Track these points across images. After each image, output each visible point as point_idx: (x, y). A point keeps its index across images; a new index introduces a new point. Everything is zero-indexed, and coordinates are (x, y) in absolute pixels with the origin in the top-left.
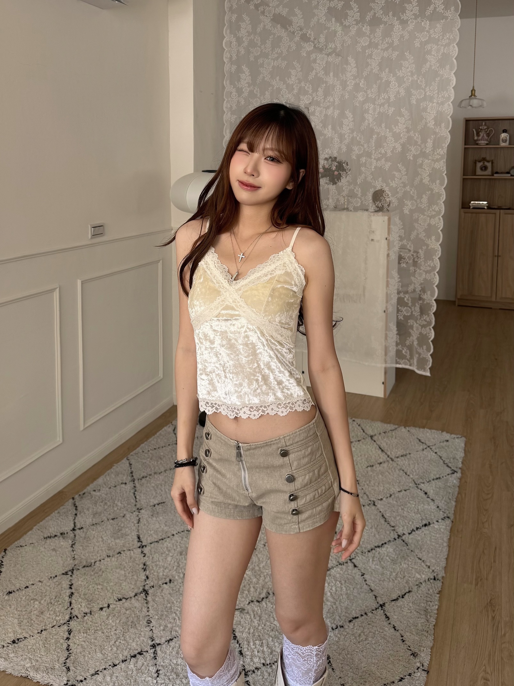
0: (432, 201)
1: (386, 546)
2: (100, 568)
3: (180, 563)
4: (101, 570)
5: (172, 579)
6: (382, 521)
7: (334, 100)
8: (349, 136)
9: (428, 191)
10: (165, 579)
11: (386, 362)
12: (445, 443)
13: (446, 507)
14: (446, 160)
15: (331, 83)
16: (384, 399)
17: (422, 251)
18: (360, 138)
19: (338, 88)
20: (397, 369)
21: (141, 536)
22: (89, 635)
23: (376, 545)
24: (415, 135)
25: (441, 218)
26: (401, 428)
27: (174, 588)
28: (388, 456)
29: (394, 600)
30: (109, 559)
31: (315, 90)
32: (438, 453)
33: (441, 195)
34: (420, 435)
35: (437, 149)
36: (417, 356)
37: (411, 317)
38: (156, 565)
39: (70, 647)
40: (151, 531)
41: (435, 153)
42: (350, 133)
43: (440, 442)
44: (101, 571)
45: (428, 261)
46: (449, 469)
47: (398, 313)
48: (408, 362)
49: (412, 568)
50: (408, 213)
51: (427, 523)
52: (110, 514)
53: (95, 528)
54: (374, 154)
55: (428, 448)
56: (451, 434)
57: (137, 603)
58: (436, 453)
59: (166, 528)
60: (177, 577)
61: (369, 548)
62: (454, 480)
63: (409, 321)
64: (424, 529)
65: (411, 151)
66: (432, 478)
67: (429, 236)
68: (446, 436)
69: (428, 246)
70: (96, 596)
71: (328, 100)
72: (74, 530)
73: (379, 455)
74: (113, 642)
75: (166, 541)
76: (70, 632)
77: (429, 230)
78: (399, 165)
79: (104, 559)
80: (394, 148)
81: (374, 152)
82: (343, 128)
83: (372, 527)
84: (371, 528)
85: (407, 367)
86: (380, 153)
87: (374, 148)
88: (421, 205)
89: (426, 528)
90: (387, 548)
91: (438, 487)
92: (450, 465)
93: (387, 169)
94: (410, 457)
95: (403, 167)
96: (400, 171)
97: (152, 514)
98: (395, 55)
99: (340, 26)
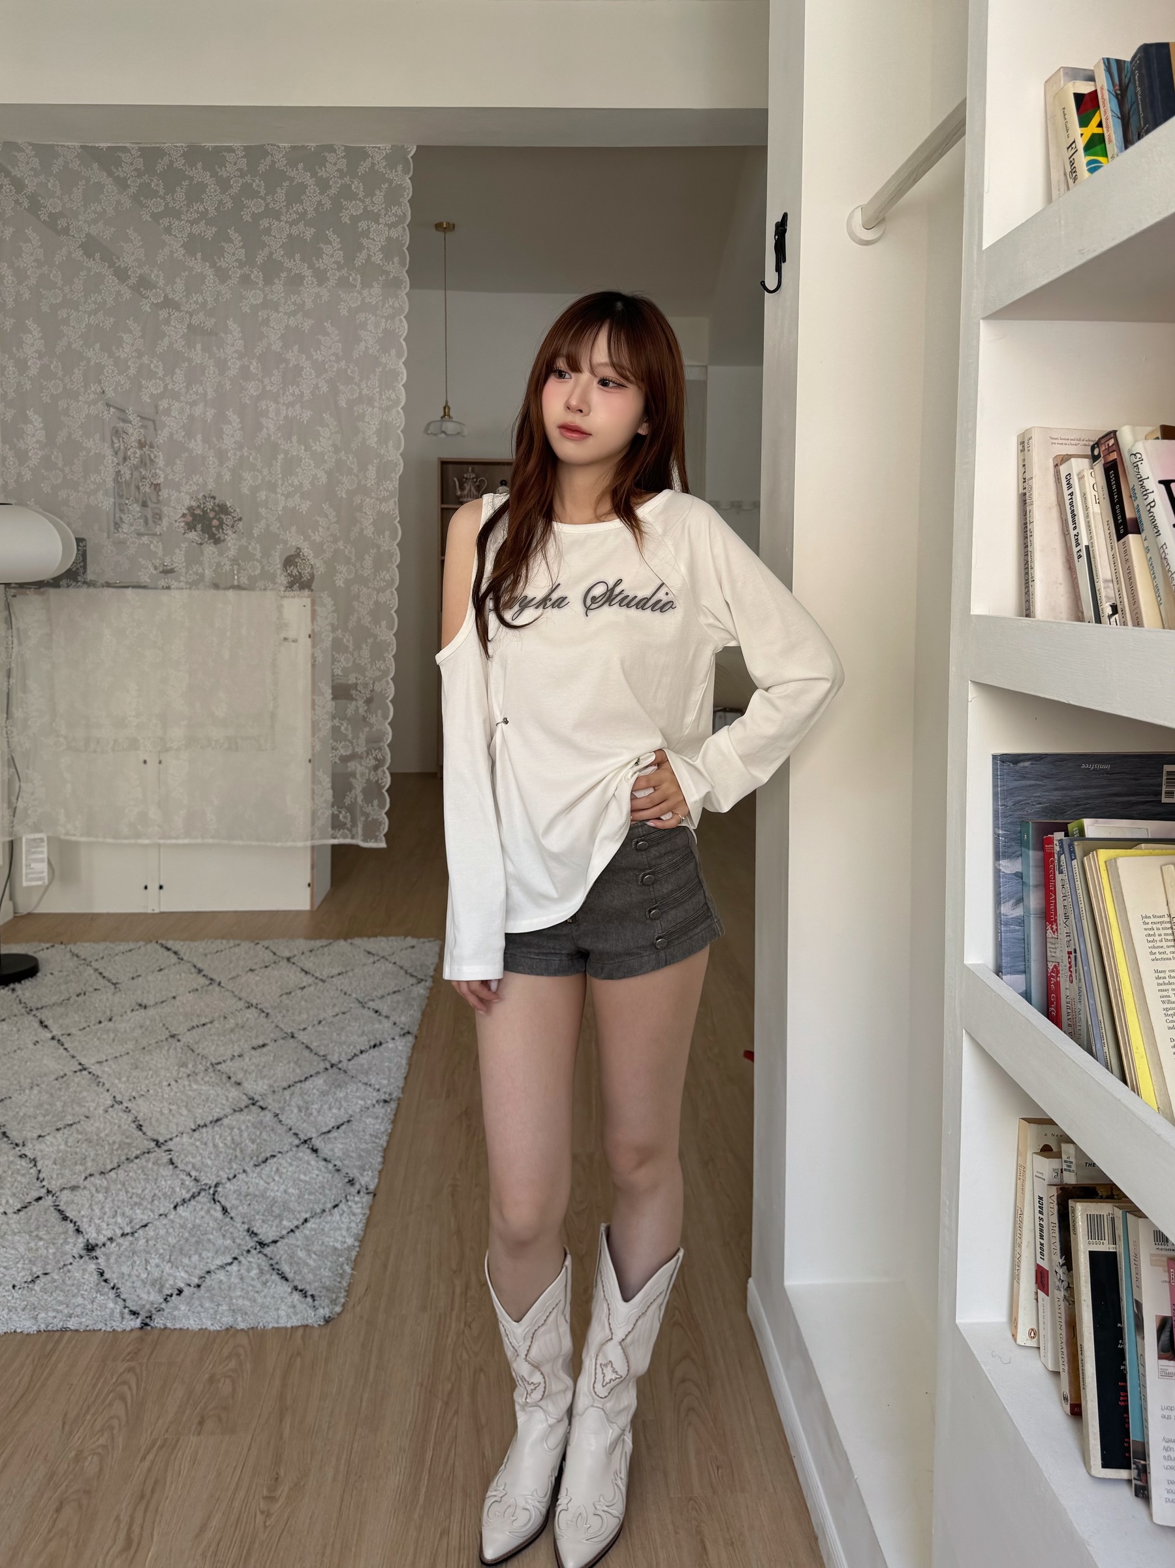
1: (312, 1079)
6: (306, 1053)
7: (206, 392)
8: (235, 454)
9: (373, 549)
11: (314, 837)
12: (408, 950)
13: (406, 1022)
15: (199, 362)
16: (312, 911)
18: (255, 459)
19: (211, 372)
20: (334, 847)
23: (296, 1080)
24: (348, 458)
25: (395, 592)
26: (338, 941)
28: (317, 978)
29: (326, 1133)
31: (170, 371)
32: (398, 963)
33: (392, 555)
34: (370, 946)
35: (384, 482)
36: (363, 819)
37: (353, 755)
41: (381, 488)
42: (236, 449)
43: (402, 950)
45: (377, 662)
48: (349, 833)
49: (353, 1095)
50: (343, 586)
51: (378, 1043)
54: (282, 486)
55: (382, 960)
56: (419, 938)
58: (394, 963)
61: (285, 1085)
63: (349, 764)
64: (371, 1051)
65: (342, 484)
66: (387, 993)
67: (376, 622)
68: (410, 941)
69: (375, 637)
71: (194, 390)
73: (300, 978)
77: (377, 612)
78: (325, 506)
80: (315, 477)
81: (280, 482)
82: (223, 439)
85: (348, 841)
86: (292, 485)
87: (280, 476)
88: (363, 571)
89: (376, 1049)
90: (315, 1080)
91: (396, 1001)
92: (415, 974)
93: (304, 513)
94: (353, 973)
95: (332, 510)
96: (326, 516)
98: (307, 325)
99: (210, 267)
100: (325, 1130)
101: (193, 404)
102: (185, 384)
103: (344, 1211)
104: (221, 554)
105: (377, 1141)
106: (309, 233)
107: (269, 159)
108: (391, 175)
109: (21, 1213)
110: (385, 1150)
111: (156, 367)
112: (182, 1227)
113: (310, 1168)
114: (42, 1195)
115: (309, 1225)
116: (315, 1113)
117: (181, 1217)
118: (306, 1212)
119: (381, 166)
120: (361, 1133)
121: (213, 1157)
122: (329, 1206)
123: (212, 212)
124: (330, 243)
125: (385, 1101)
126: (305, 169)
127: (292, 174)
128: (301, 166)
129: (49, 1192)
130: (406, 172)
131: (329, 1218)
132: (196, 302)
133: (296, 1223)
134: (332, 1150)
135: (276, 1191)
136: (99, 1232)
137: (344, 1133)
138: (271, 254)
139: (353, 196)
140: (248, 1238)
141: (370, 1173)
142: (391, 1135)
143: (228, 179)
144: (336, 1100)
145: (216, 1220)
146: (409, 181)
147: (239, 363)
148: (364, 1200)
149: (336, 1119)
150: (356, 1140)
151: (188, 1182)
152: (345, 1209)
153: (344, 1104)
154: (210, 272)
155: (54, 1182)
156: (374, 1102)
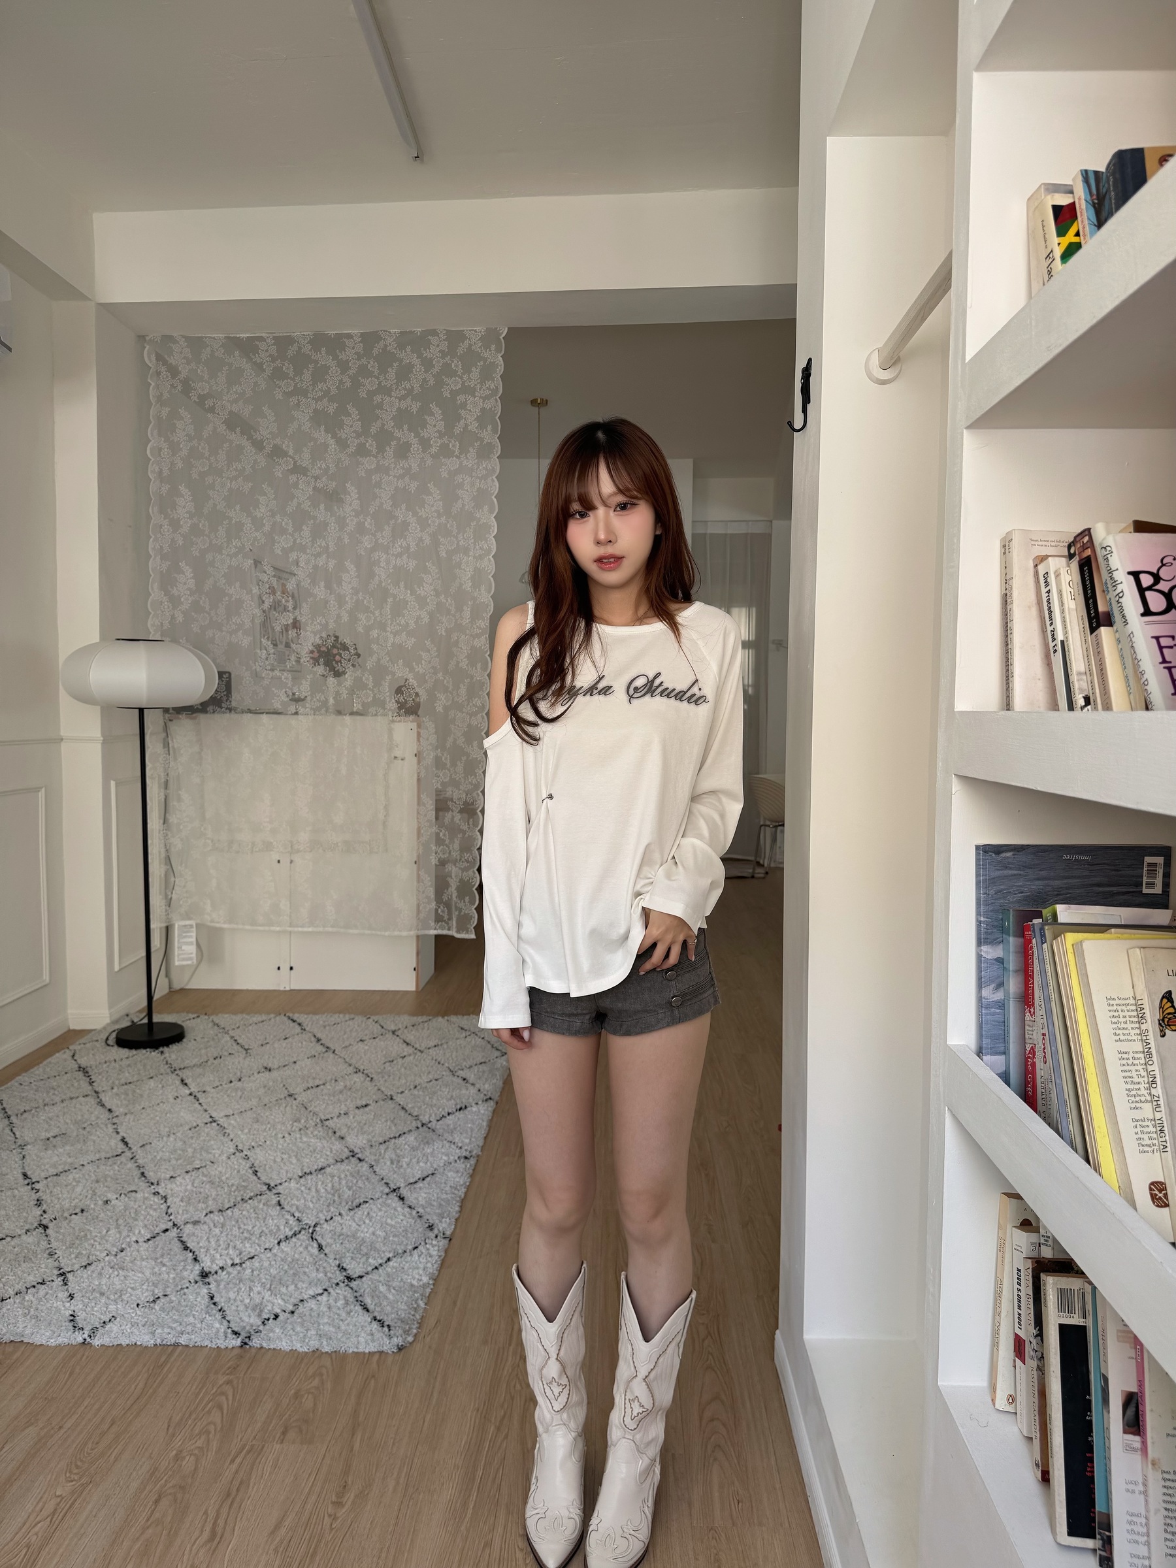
1: (405, 1136)
3: (96, 1191)
5: (85, 1208)
6: (402, 1112)
7: (328, 545)
8: (352, 598)
9: (467, 679)
10: (74, 1209)
13: (489, 1089)
15: (322, 519)
16: (416, 992)
18: (369, 602)
19: (333, 528)
20: (437, 938)
21: (29, 1173)
23: (392, 1136)
24: (447, 600)
26: (436, 1017)
28: (416, 1049)
29: (412, 1183)
31: (298, 528)
35: (476, 621)
38: (58, 1198)
40: (44, 1166)
41: (475, 626)
42: (352, 594)
49: (438, 1151)
50: (442, 711)
51: (463, 1107)
54: (391, 625)
57: (30, 1239)
59: (69, 1160)
61: (381, 1140)
64: (457, 1113)
65: (442, 623)
71: (318, 544)
73: (403, 1048)
75: (72, 1173)
78: (427, 643)
80: (419, 618)
81: (389, 622)
82: (342, 586)
85: (447, 932)
86: (400, 624)
87: (390, 617)
88: (458, 698)
89: (462, 1111)
93: (410, 648)
95: (433, 645)
96: (428, 651)
98: (414, 486)
99: (332, 438)
100: (412, 1180)
101: (318, 555)
102: (310, 539)
103: (422, 1253)
104: (339, 684)
105: (456, 1192)
106: (415, 407)
107: (381, 343)
108: (486, 354)
109: (150, 1242)
110: (462, 1201)
111: (286, 524)
112: (282, 1260)
113: (396, 1213)
114: (168, 1227)
115: (391, 1263)
116: (405, 1165)
117: (283, 1251)
118: (390, 1252)
119: (477, 347)
120: (443, 1185)
121: (314, 1201)
122: (410, 1247)
123: (334, 391)
124: (433, 415)
125: (466, 1158)
126: (412, 351)
127: (401, 356)
128: (409, 348)
129: (175, 1225)
130: (498, 350)
131: (409, 1258)
132: (320, 468)
133: (380, 1261)
134: (417, 1199)
135: (366, 1233)
136: (213, 1261)
137: (429, 1184)
138: (383, 425)
139: (453, 374)
140: (338, 1272)
141: (448, 1220)
142: (468, 1188)
143: (347, 361)
144: (424, 1155)
145: (311, 1255)
146: (501, 359)
147: (355, 520)
148: (441, 1244)
149: (422, 1171)
150: (438, 1191)
151: (292, 1221)
152: (423, 1251)
153: (431, 1159)
154: (332, 442)
155: (179, 1217)
156: (456, 1158)
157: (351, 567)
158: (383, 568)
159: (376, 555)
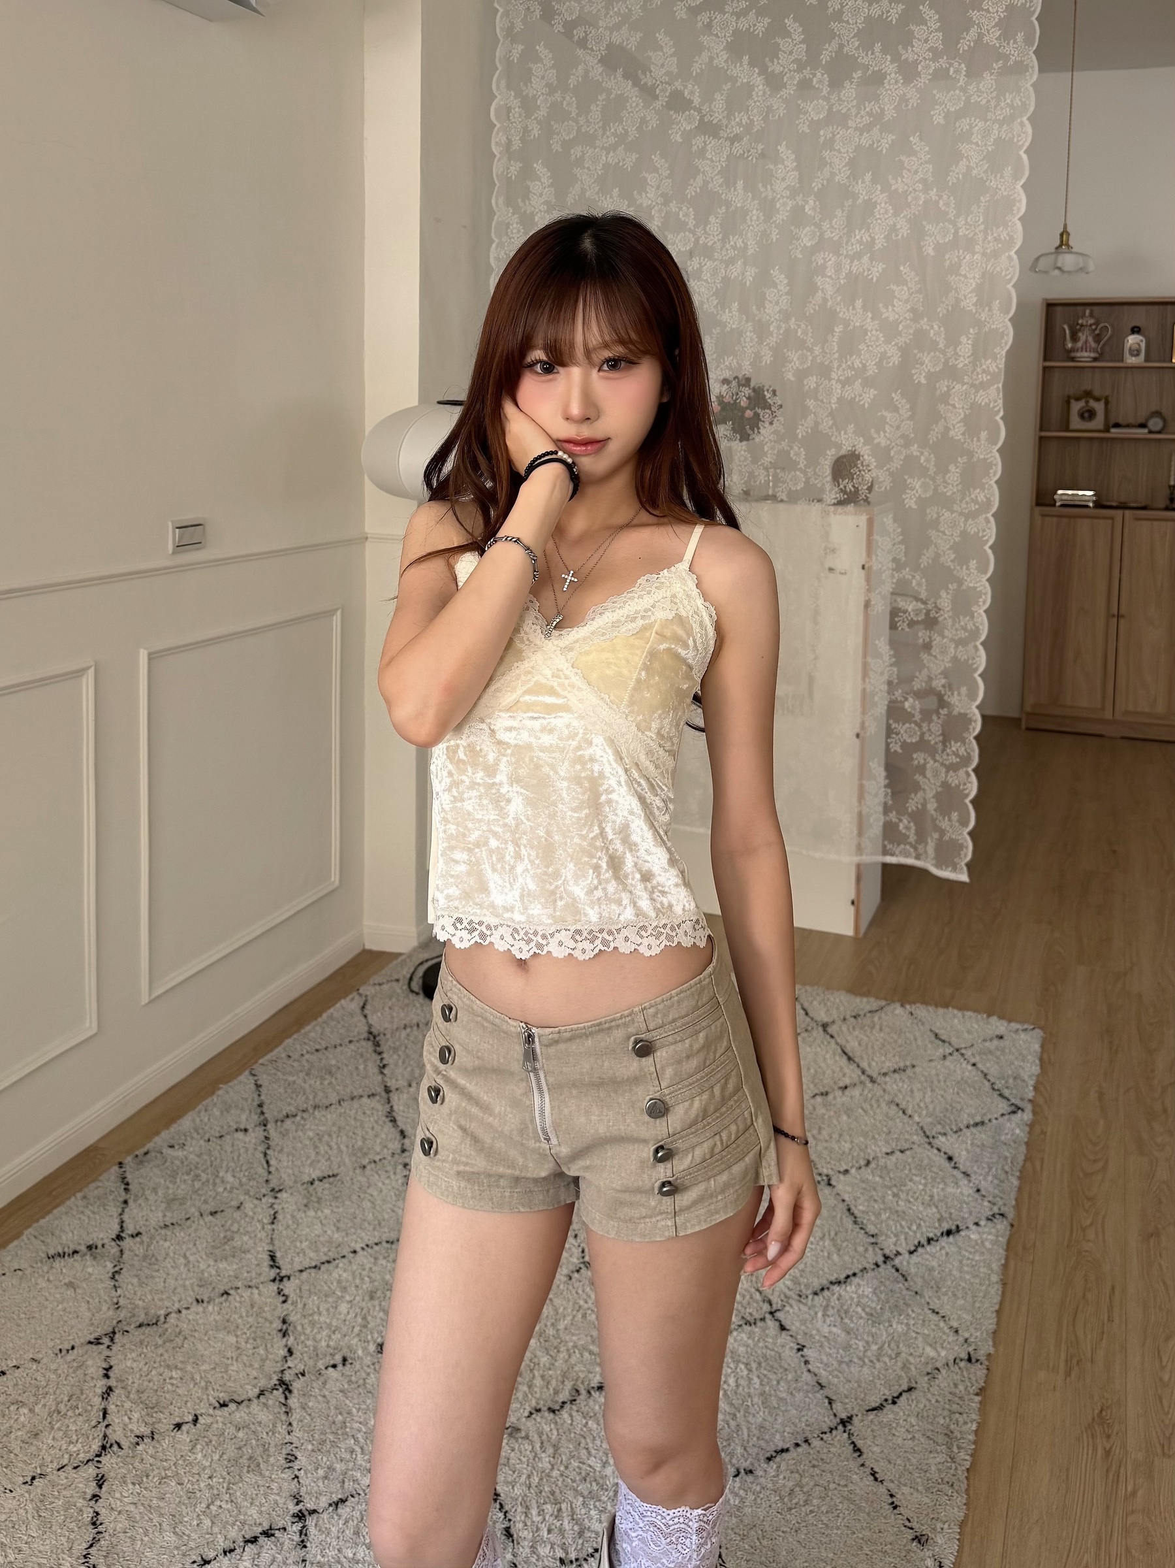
0: (971, 478)
1: (855, 1280)
2: (178, 1330)
3: (369, 1318)
4: (179, 1333)
5: (348, 1355)
6: (848, 1222)
7: (746, 245)
8: (779, 327)
9: (961, 457)
10: (332, 1355)
11: (859, 849)
12: (996, 1042)
13: (996, 1191)
14: (1003, 386)
15: (739, 205)
16: (856, 939)
17: (948, 593)
18: (805, 333)
19: (754, 218)
20: (885, 867)
21: (278, 1255)
22: (145, 1489)
23: (833, 1279)
24: (932, 327)
25: (992, 520)
26: (893, 1006)
27: (353, 1379)
28: (863, 1072)
29: (874, 1409)
30: (200, 1308)
31: (702, 220)
32: (979, 1065)
33: (990, 465)
34: (938, 1024)
35: (983, 360)
36: (936, 836)
37: (922, 745)
38: (313, 1324)
39: (101, 1518)
40: (301, 1242)
41: (979, 370)
42: (780, 321)
43: (985, 1040)
44: (181, 1337)
45: (961, 617)
46: (1005, 1101)
47: (888, 736)
48: (912, 850)
49: (917, 1333)
50: (915, 507)
51: (954, 1228)
52: (206, 1202)
53: (169, 1233)
54: (838, 369)
55: (956, 1054)
56: (1010, 1021)
57: (262, 1413)
58: (974, 1065)
59: (337, 1236)
60: (360, 1352)
61: (816, 1284)
62: (1016, 1128)
63: (915, 756)
64: (944, 1241)
65: (922, 364)
66: (965, 1122)
67: (962, 560)
68: (998, 1025)
69: (960, 582)
70: (168, 1396)
71: (732, 243)
72: (119, 1238)
73: (841, 1068)
74: (204, 1505)
75: (337, 1266)
76: (100, 1481)
77: (965, 549)
78: (896, 397)
79: (188, 1308)
80: (884, 356)
81: (836, 364)
82: (765, 308)
83: (824, 1236)
84: (822, 1238)
85: (910, 861)
86: (852, 368)
87: (836, 355)
88: (945, 487)
89: (951, 1238)
90: (859, 1285)
91: (979, 1143)
92: (1006, 1093)
93: (866, 405)
94: (914, 1073)
95: (904, 401)
96: (896, 409)
97: (305, 1201)
98: (886, 142)
99: (760, 74)
100: (875, 1401)
125: (968, 1359)
132: (740, 123)
134: (885, 1455)
137: (904, 1416)
141: (946, 1527)
147: (790, 203)
149: (890, 1380)
153: (903, 1349)
154: (759, 80)
156: (951, 1357)
157: (781, 279)
158: (830, 277)
159: (819, 259)
